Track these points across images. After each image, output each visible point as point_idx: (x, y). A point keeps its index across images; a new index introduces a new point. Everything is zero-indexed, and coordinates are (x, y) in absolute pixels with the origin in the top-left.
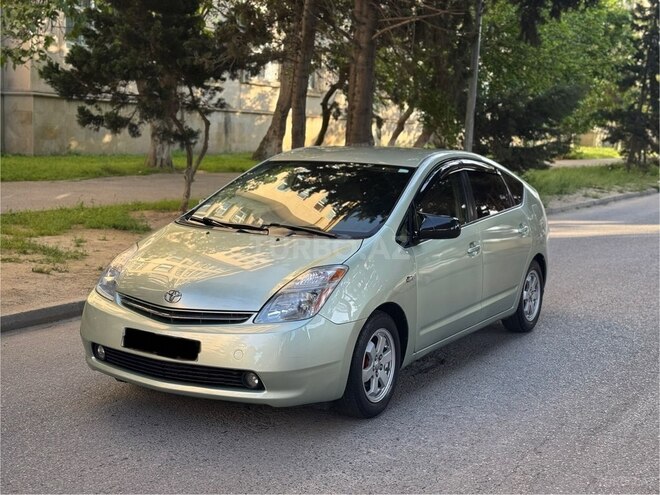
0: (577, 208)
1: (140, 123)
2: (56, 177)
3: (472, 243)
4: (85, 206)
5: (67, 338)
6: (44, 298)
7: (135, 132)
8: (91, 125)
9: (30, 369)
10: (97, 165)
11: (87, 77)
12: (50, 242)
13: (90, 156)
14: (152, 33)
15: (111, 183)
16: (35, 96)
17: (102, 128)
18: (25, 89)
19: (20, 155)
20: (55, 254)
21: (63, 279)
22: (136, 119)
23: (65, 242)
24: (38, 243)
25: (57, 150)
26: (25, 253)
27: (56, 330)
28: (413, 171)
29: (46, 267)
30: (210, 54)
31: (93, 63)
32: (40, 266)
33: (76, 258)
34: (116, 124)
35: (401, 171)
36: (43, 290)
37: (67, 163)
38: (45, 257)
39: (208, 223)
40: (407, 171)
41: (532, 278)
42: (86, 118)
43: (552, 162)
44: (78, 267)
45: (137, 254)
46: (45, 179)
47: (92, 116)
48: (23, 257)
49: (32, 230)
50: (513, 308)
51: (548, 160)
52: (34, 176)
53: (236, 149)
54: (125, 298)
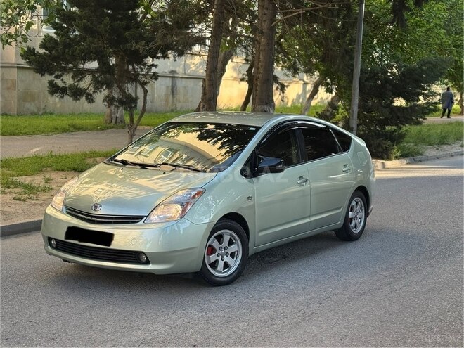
0: (452, 156)
1: (94, 92)
2: (33, 132)
3: (301, 177)
4: (53, 154)
5: (36, 242)
6: (22, 217)
7: (90, 99)
8: (58, 94)
9: (11, 259)
10: (65, 122)
11: (55, 59)
12: (27, 180)
13: (61, 115)
14: (102, 26)
15: (76, 136)
16: (18, 67)
17: (66, 96)
18: (11, 62)
19: (6, 115)
20: (30, 188)
21: (35, 204)
22: (91, 90)
23: (37, 180)
24: (18, 180)
25: (36, 110)
26: (9, 187)
27: (30, 237)
28: (258, 128)
29: (23, 197)
30: (143, 43)
31: (60, 48)
32: (19, 196)
33: (44, 191)
34: (77, 93)
35: (251, 129)
36: (21, 212)
37: (43, 121)
38: (23, 190)
39: (124, 163)
40: (254, 129)
41: (357, 203)
42: (54, 89)
43: (424, 119)
44: (45, 197)
45: (77, 182)
46: (25, 134)
47: (58, 87)
48: (7, 190)
49: (14, 172)
50: (340, 223)
51: (421, 117)
52: (17, 131)
53: (181, 108)
54: (69, 209)
